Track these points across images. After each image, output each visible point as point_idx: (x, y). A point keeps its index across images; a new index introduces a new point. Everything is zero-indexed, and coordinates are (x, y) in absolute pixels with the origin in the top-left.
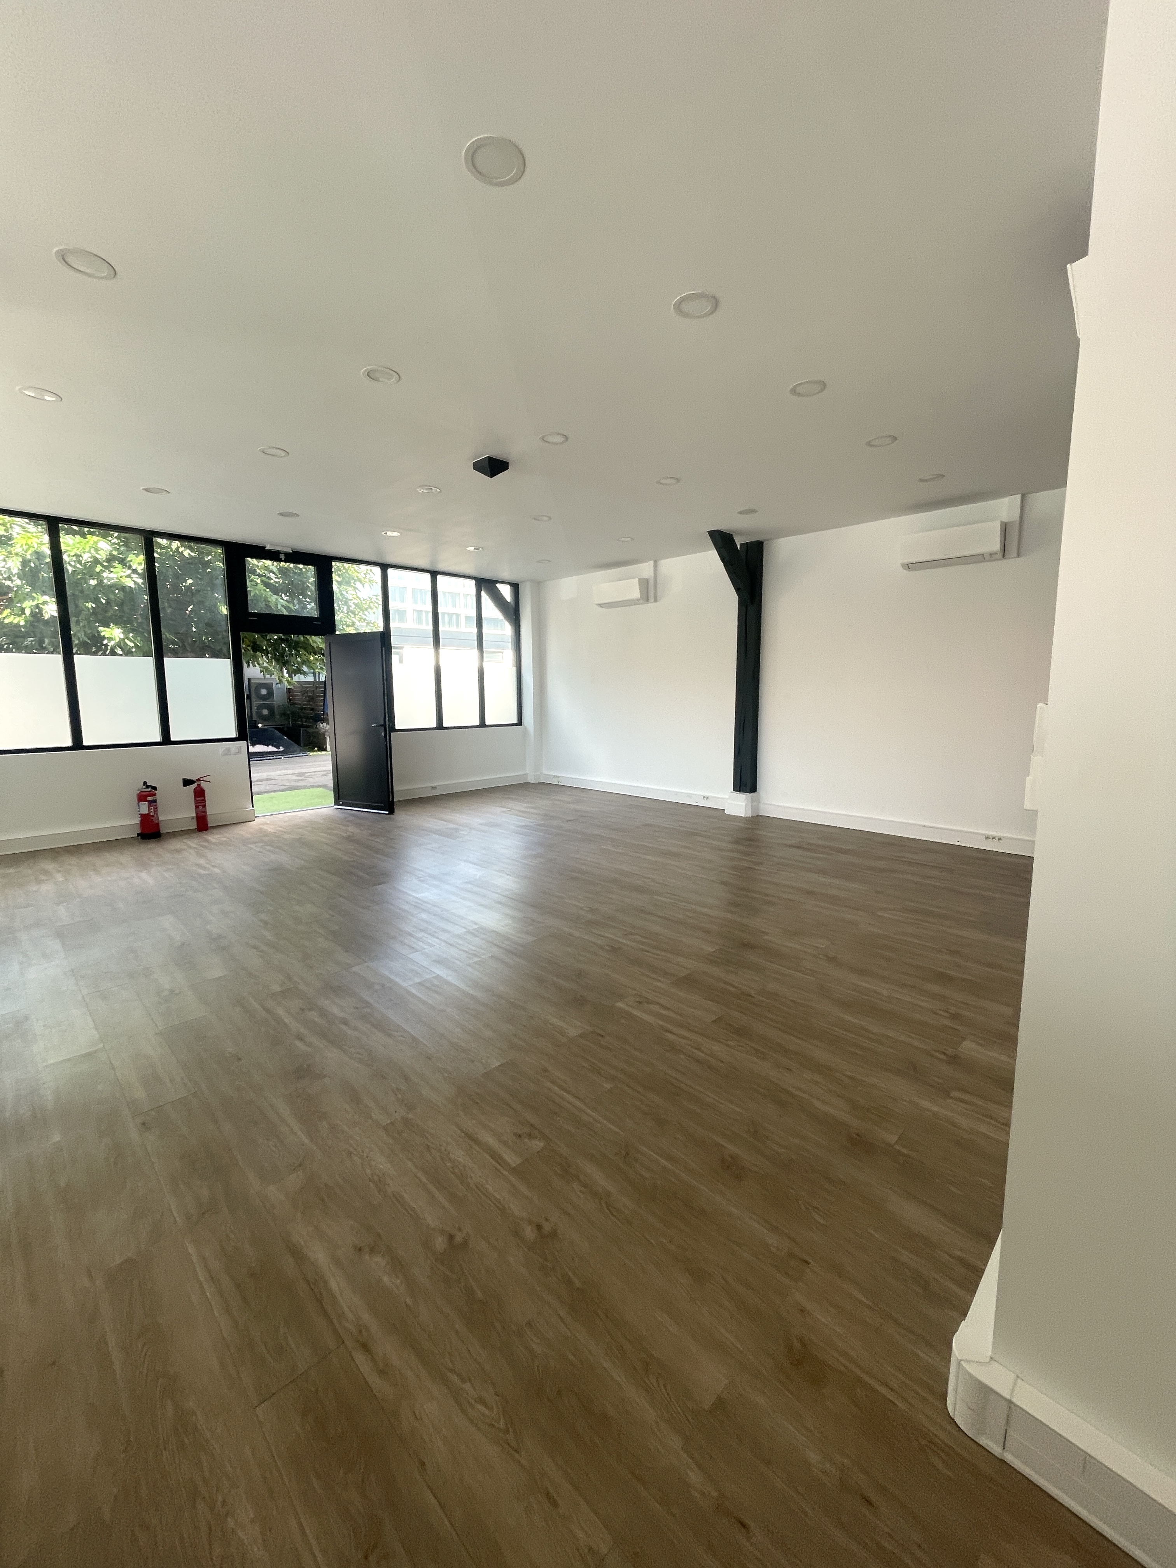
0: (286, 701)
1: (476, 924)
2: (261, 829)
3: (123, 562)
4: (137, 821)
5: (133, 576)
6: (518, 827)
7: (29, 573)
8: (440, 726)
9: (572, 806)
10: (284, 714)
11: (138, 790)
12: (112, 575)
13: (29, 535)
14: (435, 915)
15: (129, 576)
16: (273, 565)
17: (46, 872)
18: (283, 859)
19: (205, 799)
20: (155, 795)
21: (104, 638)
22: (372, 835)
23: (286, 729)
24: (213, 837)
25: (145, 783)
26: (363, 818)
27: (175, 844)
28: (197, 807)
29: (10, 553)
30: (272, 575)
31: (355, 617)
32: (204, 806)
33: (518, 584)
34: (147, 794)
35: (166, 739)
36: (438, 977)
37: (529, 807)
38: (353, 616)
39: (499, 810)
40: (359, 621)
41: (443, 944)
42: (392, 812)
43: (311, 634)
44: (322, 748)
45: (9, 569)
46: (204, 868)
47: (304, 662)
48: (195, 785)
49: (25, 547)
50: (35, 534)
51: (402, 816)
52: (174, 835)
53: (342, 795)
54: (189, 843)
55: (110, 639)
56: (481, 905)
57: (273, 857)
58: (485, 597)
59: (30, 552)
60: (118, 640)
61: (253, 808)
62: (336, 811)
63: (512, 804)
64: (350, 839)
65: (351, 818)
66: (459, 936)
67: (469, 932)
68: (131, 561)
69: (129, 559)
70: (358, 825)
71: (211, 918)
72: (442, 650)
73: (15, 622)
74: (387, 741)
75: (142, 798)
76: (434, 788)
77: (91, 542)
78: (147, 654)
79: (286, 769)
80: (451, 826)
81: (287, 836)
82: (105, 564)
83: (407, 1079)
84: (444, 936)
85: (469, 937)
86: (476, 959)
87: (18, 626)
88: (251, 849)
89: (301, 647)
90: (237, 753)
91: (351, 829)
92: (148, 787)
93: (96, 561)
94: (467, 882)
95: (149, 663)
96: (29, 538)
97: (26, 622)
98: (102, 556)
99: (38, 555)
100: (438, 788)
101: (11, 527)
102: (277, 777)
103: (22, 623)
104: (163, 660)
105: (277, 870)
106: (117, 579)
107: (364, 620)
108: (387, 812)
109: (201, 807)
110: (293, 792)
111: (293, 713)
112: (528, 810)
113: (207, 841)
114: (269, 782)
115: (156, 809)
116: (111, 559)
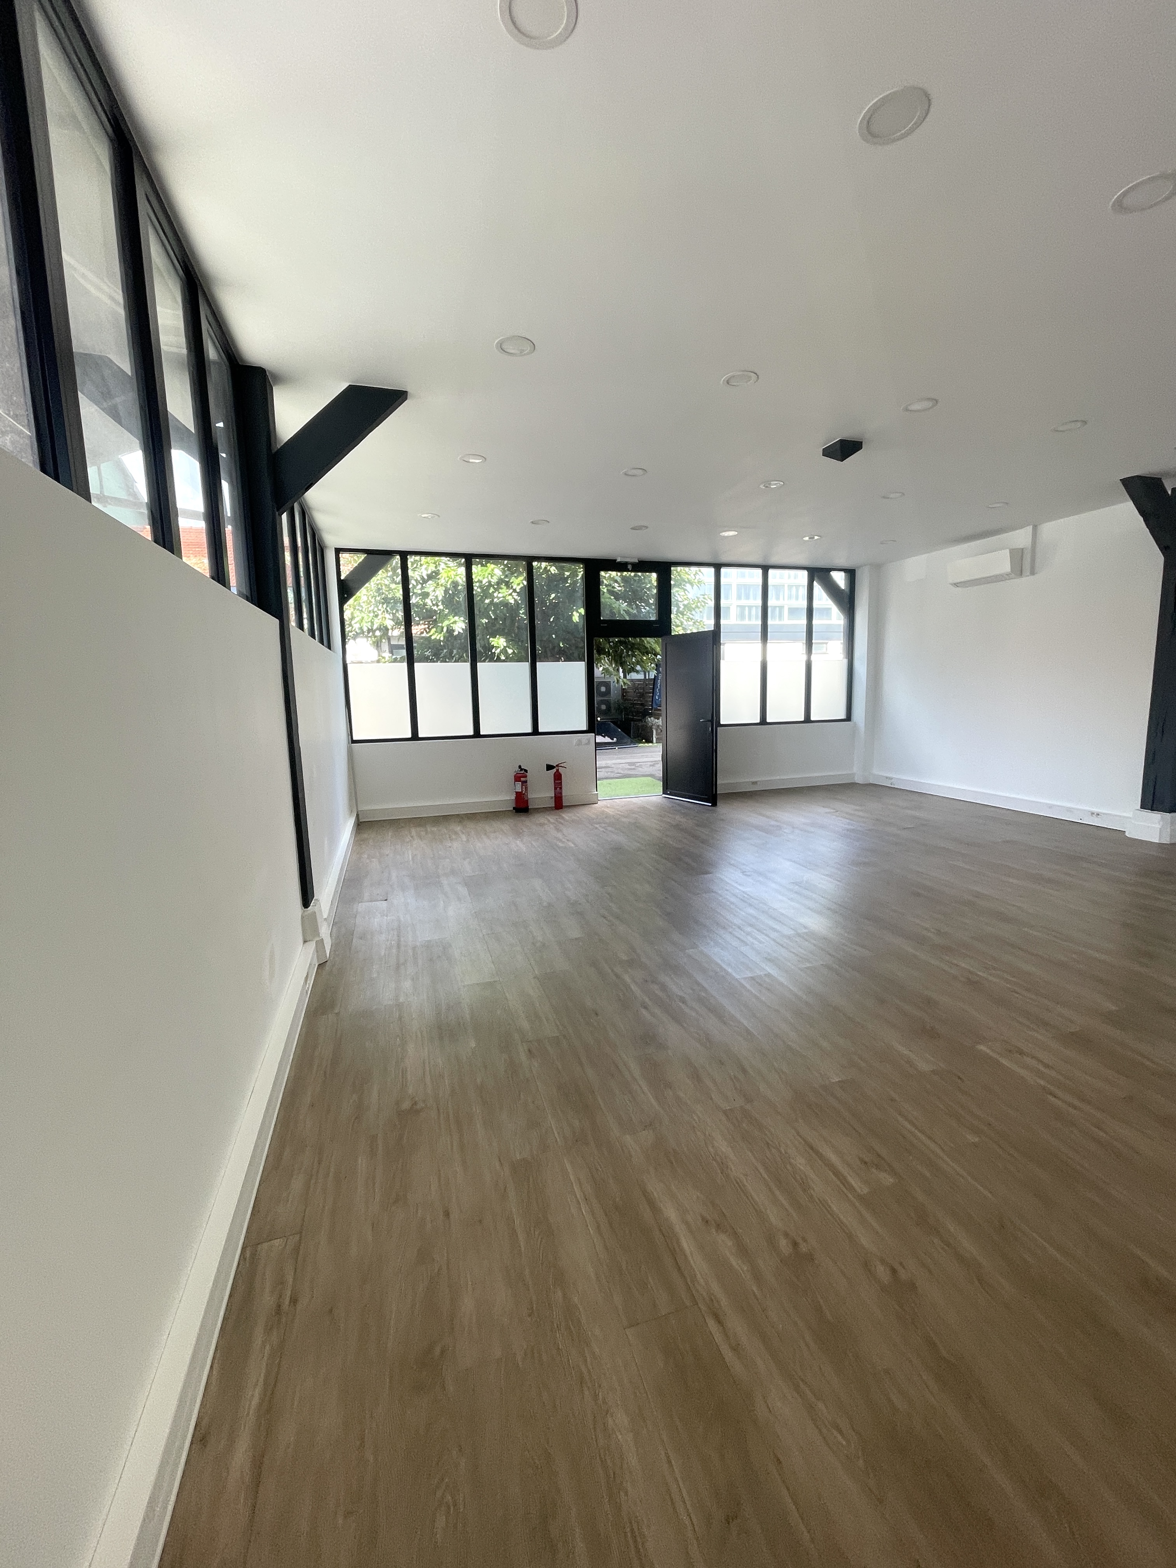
0: (620, 698)
1: (805, 927)
2: (603, 811)
3: (508, 585)
4: (513, 797)
5: (513, 594)
6: (848, 830)
7: (449, 600)
8: (763, 721)
9: (909, 812)
10: (619, 709)
11: (515, 772)
12: (500, 595)
13: (449, 569)
14: (763, 912)
15: (511, 594)
16: (617, 575)
17: (456, 833)
18: (621, 839)
19: (561, 783)
20: (526, 777)
21: (493, 647)
22: (698, 825)
23: (619, 722)
24: (567, 815)
25: (520, 767)
26: (689, 809)
27: (541, 819)
28: (555, 789)
29: (438, 584)
30: (616, 585)
31: (683, 618)
32: (561, 788)
33: (854, 570)
34: (521, 776)
35: (535, 732)
36: (769, 975)
37: (856, 810)
38: (681, 616)
39: (822, 810)
40: (686, 621)
41: (772, 942)
42: (714, 804)
43: (646, 637)
44: (649, 740)
45: (437, 597)
46: (560, 841)
47: (638, 663)
48: (555, 770)
49: (447, 579)
50: (452, 568)
51: (724, 809)
52: (538, 810)
53: (670, 784)
54: (549, 818)
55: (497, 648)
56: (809, 908)
57: (615, 837)
58: (817, 588)
59: (449, 582)
60: (502, 647)
61: (596, 792)
62: (664, 800)
63: (838, 805)
64: (677, 827)
65: (678, 808)
66: (789, 937)
67: (799, 935)
68: (513, 582)
69: (511, 581)
70: (685, 815)
71: (569, 885)
72: (769, 645)
73: (438, 638)
74: (713, 735)
75: (517, 778)
76: (755, 783)
77: (490, 569)
78: (525, 660)
79: (619, 758)
80: (773, 823)
81: (624, 820)
82: (496, 587)
83: (744, 1071)
84: (774, 935)
85: (798, 939)
86: (808, 965)
87: (440, 641)
88: (596, 828)
89: (636, 649)
90: (586, 744)
91: (678, 818)
92: (522, 770)
93: (490, 585)
94: (793, 883)
95: (526, 666)
96: (449, 571)
97: (444, 637)
98: (494, 580)
99: (455, 584)
100: (758, 783)
101: (439, 564)
102: (613, 766)
103: (442, 639)
104: (536, 664)
105: (618, 849)
106: (503, 597)
107: (692, 619)
108: (710, 804)
109: (558, 789)
110: (627, 780)
111: (625, 708)
112: (856, 813)
113: (563, 818)
114: (607, 770)
115: (526, 788)
116: (500, 582)
